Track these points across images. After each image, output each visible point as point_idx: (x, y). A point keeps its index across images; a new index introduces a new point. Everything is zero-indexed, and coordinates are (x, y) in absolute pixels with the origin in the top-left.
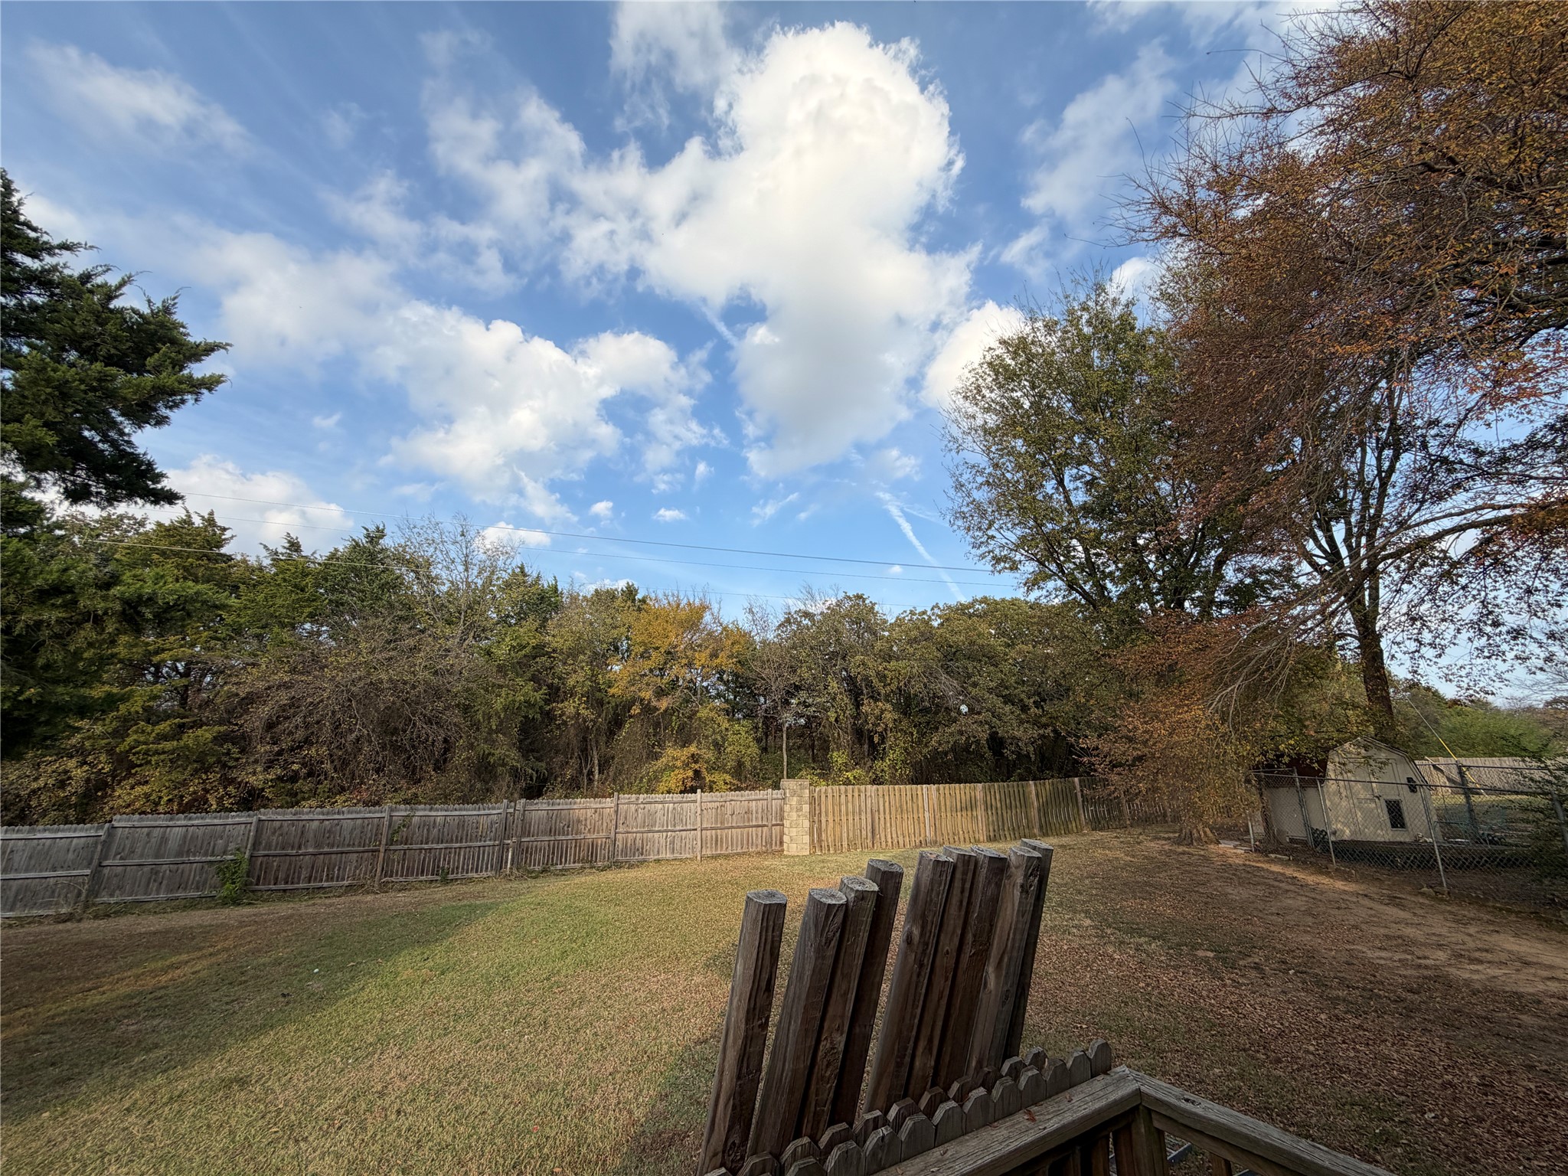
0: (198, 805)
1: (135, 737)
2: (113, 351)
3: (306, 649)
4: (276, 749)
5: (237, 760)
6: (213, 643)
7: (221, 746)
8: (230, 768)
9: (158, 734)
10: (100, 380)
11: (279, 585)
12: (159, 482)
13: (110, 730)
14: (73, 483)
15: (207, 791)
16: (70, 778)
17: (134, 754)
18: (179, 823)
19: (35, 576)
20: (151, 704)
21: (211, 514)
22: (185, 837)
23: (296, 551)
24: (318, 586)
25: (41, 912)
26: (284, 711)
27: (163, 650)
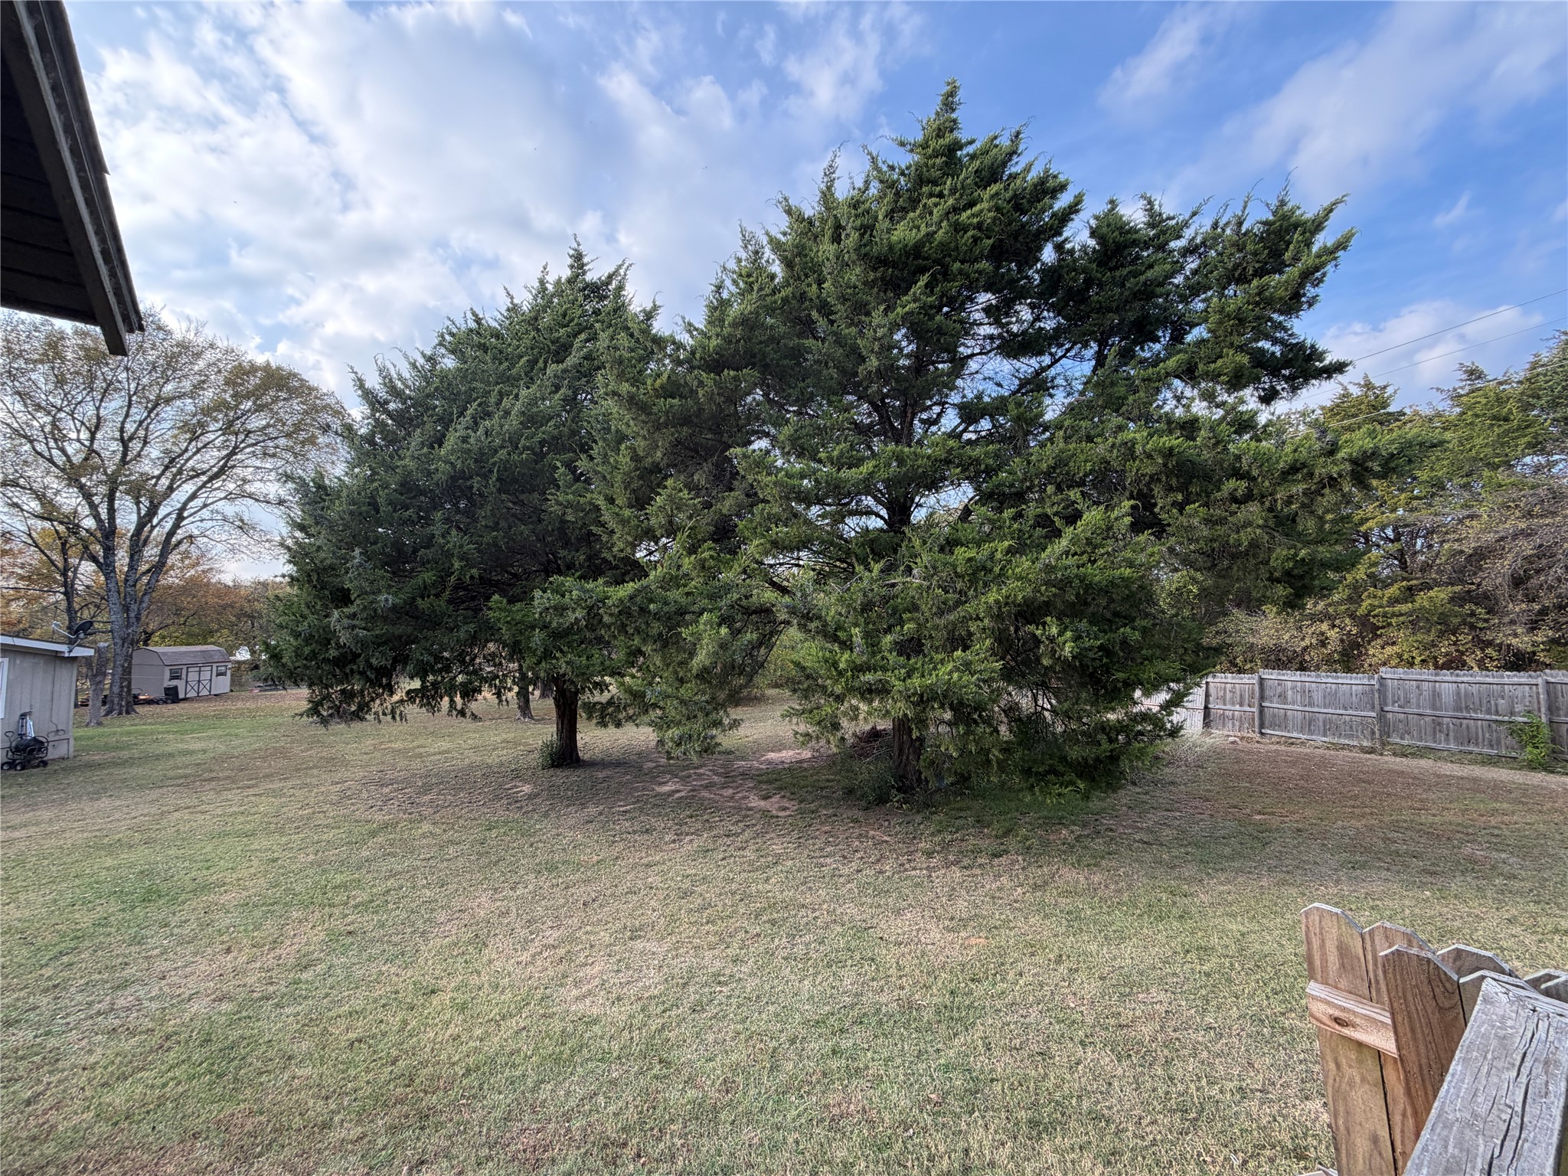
0: (1455, 663)
1: (1369, 601)
2: (1257, 265)
3: (1538, 486)
4: (1537, 607)
5: (1486, 621)
6: (1415, 503)
7: (1461, 606)
8: (1481, 629)
9: (1390, 598)
10: (1259, 294)
11: (1471, 423)
12: (1324, 359)
13: (1345, 597)
14: (1264, 389)
15: (1463, 653)
16: (1327, 638)
17: (1374, 617)
18: (1446, 678)
19: (1277, 462)
20: (1373, 570)
21: (1366, 376)
22: (1458, 694)
23: (1479, 377)
24: (1526, 407)
25: (1347, 742)
26: (1531, 563)
27: (1367, 520)
